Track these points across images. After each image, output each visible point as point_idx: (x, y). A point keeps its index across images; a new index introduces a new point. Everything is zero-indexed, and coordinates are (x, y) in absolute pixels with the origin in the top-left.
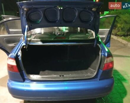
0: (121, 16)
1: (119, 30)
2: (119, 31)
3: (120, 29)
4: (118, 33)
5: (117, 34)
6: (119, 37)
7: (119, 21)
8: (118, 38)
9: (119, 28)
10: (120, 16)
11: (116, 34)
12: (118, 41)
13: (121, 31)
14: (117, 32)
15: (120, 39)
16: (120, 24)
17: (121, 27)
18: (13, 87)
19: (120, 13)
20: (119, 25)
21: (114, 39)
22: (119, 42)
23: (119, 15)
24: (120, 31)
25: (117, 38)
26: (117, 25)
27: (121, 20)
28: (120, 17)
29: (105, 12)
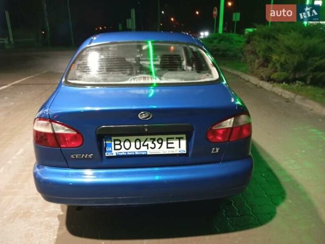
0: (280, 36)
1: (277, 68)
2: (275, 71)
3: (278, 65)
4: (274, 76)
5: (272, 77)
6: (275, 84)
7: (275, 47)
8: (273, 86)
9: (275, 64)
10: (278, 37)
11: (270, 77)
12: (273, 93)
13: (281, 71)
14: (272, 74)
15: (278, 89)
16: (277, 55)
17: (279, 61)
18: (47, 178)
19: (279, 31)
20: (275, 57)
21: (266, 90)
22: (276, 94)
23: (276, 35)
24: (277, 71)
25: (271, 85)
26: (272, 58)
27: (279, 46)
28: (277, 40)
29: (247, 29)
